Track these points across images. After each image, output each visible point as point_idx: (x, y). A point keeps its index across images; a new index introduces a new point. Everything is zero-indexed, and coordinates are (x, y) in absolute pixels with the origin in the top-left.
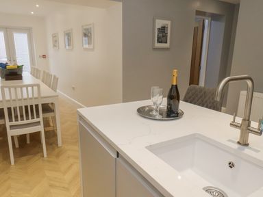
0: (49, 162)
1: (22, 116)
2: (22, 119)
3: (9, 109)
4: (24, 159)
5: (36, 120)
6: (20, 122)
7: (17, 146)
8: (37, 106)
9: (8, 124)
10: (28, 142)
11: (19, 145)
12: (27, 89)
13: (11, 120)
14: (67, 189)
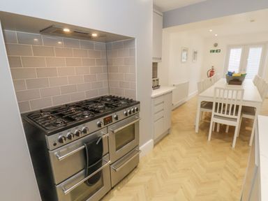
0: (235, 152)
1: (228, 111)
2: (228, 114)
3: (217, 104)
4: (218, 141)
5: (234, 116)
6: (225, 115)
7: (218, 130)
8: (238, 107)
9: (213, 113)
10: (227, 131)
11: (220, 131)
12: (237, 92)
13: (216, 111)
14: (237, 179)
